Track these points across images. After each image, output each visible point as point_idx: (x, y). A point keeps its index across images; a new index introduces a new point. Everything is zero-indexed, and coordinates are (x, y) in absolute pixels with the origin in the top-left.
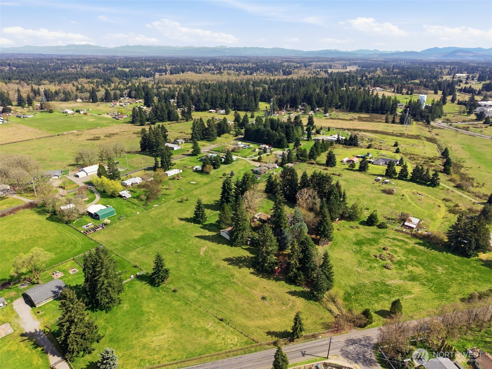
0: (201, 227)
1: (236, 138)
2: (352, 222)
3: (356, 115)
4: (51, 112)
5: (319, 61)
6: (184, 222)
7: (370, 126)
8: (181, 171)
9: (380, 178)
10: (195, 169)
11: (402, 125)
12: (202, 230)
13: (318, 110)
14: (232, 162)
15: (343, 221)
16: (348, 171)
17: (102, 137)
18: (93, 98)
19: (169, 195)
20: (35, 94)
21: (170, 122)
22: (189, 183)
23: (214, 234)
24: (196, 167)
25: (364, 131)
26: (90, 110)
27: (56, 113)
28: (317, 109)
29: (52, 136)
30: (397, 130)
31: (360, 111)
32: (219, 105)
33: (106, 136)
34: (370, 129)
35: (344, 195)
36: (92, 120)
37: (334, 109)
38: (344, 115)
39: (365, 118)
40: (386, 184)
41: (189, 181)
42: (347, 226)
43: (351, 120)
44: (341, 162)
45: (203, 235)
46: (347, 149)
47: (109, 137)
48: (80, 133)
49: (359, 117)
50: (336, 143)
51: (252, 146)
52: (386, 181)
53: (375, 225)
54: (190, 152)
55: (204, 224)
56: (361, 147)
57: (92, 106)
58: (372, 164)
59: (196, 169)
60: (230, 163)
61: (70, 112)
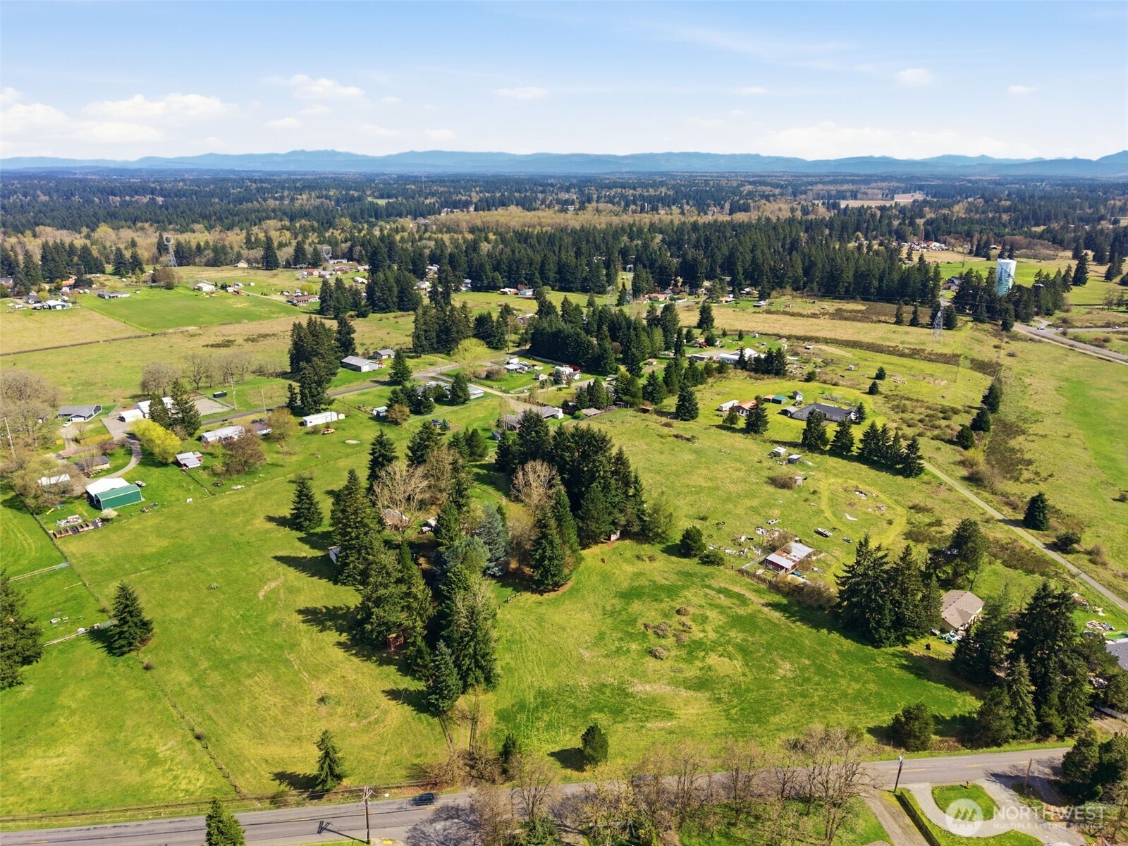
0: (300, 539)
1: (517, 349)
2: (646, 546)
3: (830, 306)
4: (169, 287)
5: (831, 182)
6: (272, 525)
7: (851, 331)
8: (342, 416)
9: (782, 450)
10: (375, 413)
11: (932, 331)
12: (299, 544)
13: (748, 293)
14: (466, 400)
15: (627, 542)
16: (719, 431)
17: (240, 341)
18: (269, 262)
19: (282, 466)
20: (160, 251)
21: (400, 313)
22: (344, 442)
23: (318, 553)
24: (378, 409)
25: (827, 341)
26: (252, 284)
27: (180, 290)
28: (747, 290)
29: (139, 337)
30: (913, 341)
31: (848, 296)
32: (526, 279)
33: (248, 340)
34: (846, 337)
35: (636, 482)
36: (242, 305)
37: (789, 289)
38: (804, 305)
39: (851, 311)
40: (790, 465)
41: (343, 439)
42: (628, 554)
43: (814, 316)
44: (718, 410)
45: (293, 555)
46: (753, 381)
47: (253, 341)
48: (200, 332)
49: (839, 310)
50: (735, 368)
51: (539, 367)
52: (794, 457)
53: (695, 556)
54: (387, 378)
55: (311, 531)
56: (793, 378)
57: (263, 276)
58: (791, 417)
59: (378, 413)
60: (463, 403)
61: (207, 288)
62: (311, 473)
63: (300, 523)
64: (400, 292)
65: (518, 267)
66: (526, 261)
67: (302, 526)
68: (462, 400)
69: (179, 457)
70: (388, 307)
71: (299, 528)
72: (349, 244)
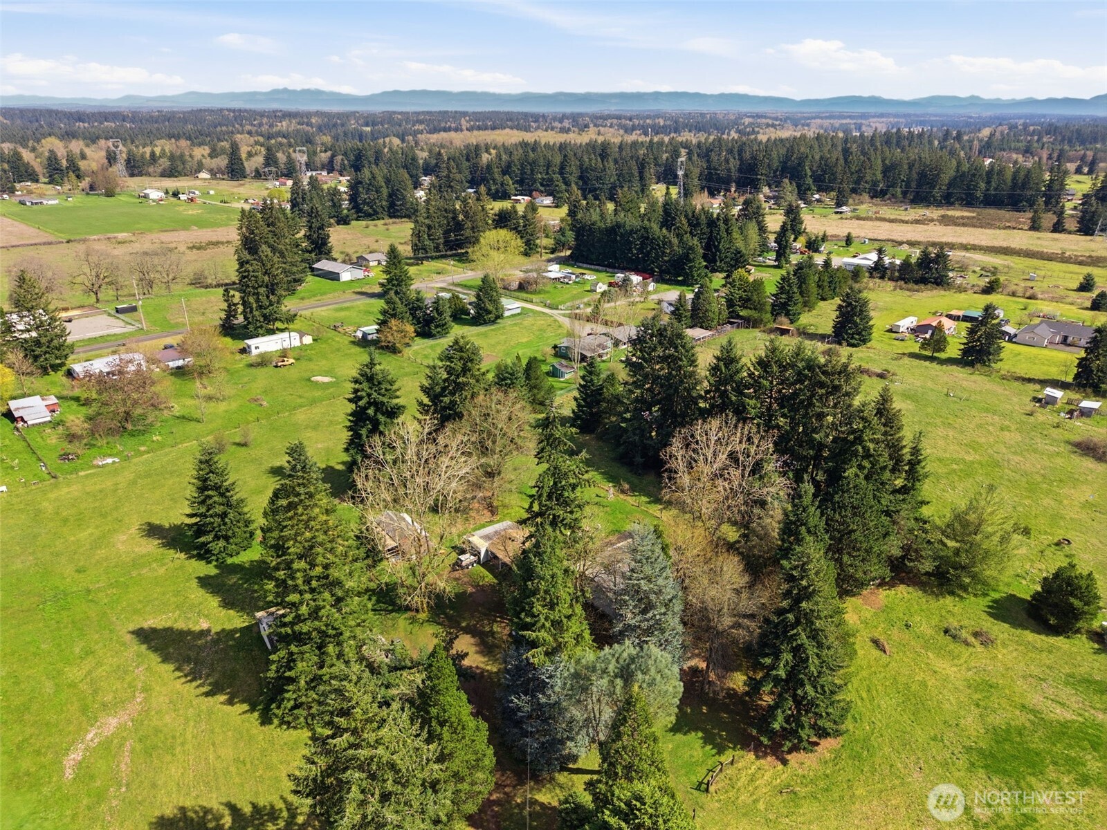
0: (204, 582)
1: (552, 256)
3: (935, 213)
4: (110, 194)
6: (153, 547)
7: (984, 237)
8: (308, 340)
9: (1058, 393)
10: (359, 334)
11: (1089, 238)
12: (198, 594)
13: (818, 201)
14: (498, 317)
15: (902, 589)
16: (916, 362)
17: (182, 248)
18: (235, 171)
20: (109, 162)
21: (391, 221)
22: (309, 380)
24: (364, 329)
25: (965, 247)
26: (212, 192)
27: (123, 198)
28: (817, 196)
29: (50, 243)
30: (1074, 248)
31: (948, 200)
32: (542, 185)
33: (191, 248)
34: (983, 243)
35: (914, 464)
36: (195, 212)
37: (866, 197)
38: (898, 212)
39: (962, 218)
40: (1084, 419)
41: (306, 375)
42: (925, 626)
43: (917, 222)
44: (890, 331)
45: (180, 625)
46: (908, 293)
47: (199, 249)
48: (133, 239)
49: (943, 216)
50: (871, 276)
51: (590, 276)
52: (1086, 404)
53: (1078, 631)
54: (378, 289)
56: (961, 289)
57: (227, 186)
58: (1010, 341)
59: (365, 335)
60: (493, 322)
61: (155, 195)
62: (245, 435)
63: (204, 544)
64: (390, 196)
65: (532, 170)
66: (542, 162)
67: (208, 551)
68: (492, 316)
69: (13, 405)
70: (376, 213)
71: (203, 554)
72: (329, 153)
